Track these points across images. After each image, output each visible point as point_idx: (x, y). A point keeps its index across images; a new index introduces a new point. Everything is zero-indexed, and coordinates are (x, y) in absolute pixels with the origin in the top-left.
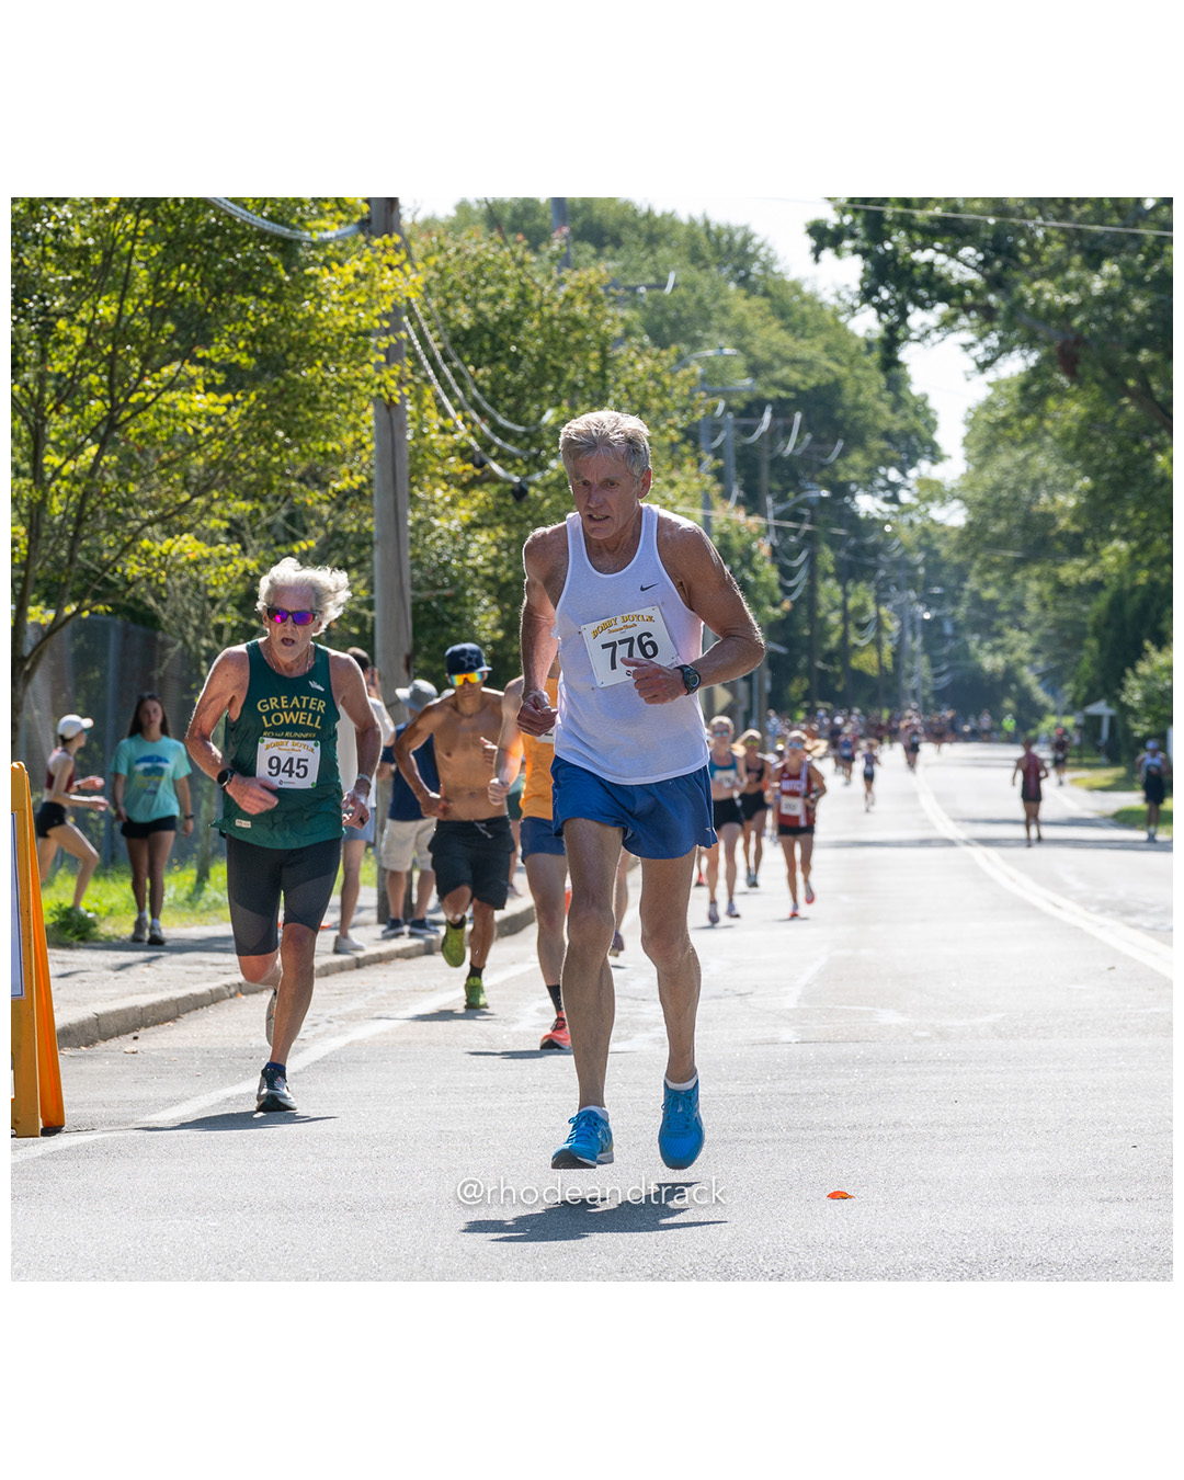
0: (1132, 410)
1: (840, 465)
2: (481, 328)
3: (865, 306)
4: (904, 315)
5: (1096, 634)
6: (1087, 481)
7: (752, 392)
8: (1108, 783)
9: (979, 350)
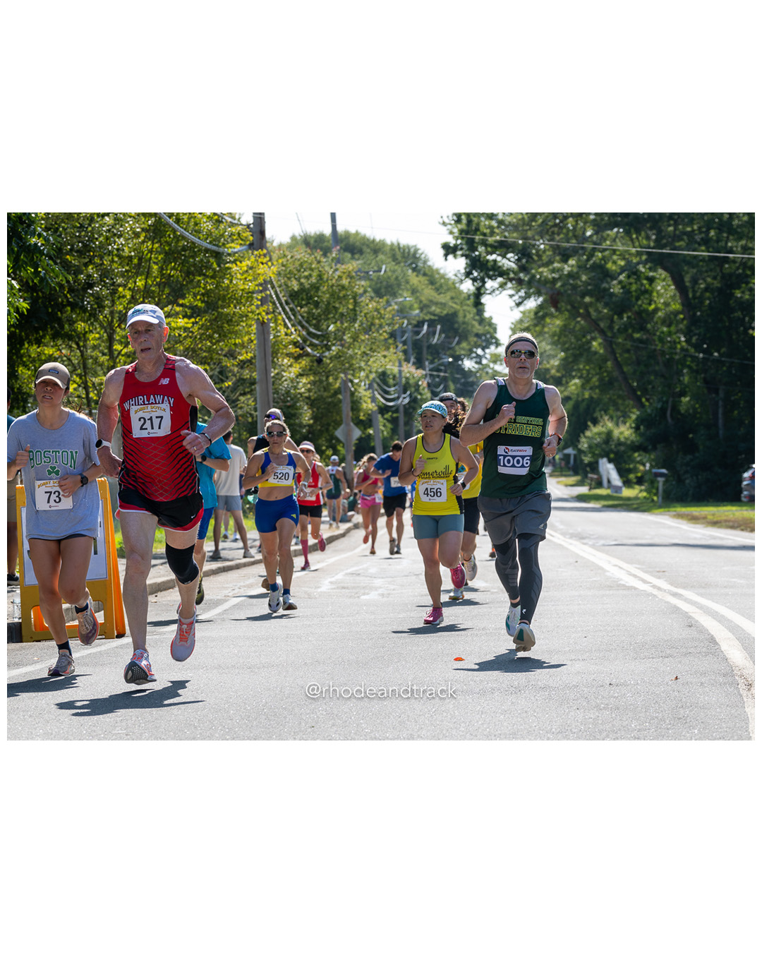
0: (582, 322)
1: (457, 348)
2: (302, 289)
3: (467, 279)
4: (484, 283)
6: (563, 354)
7: (419, 316)
8: (573, 483)
9: (516, 298)
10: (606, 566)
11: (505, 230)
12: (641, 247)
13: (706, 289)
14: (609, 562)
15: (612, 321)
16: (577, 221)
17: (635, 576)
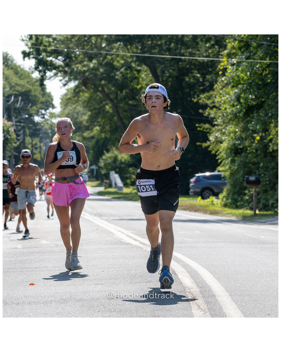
0: (100, 95)
1: (30, 110)
3: (36, 71)
4: (45, 73)
5: (93, 149)
6: (89, 113)
7: (9, 92)
8: (96, 185)
9: (63, 81)
10: (114, 232)
11: (57, 44)
12: (133, 53)
13: (169, 77)
14: (116, 229)
15: (117, 94)
16: (97, 39)
17: (130, 237)
